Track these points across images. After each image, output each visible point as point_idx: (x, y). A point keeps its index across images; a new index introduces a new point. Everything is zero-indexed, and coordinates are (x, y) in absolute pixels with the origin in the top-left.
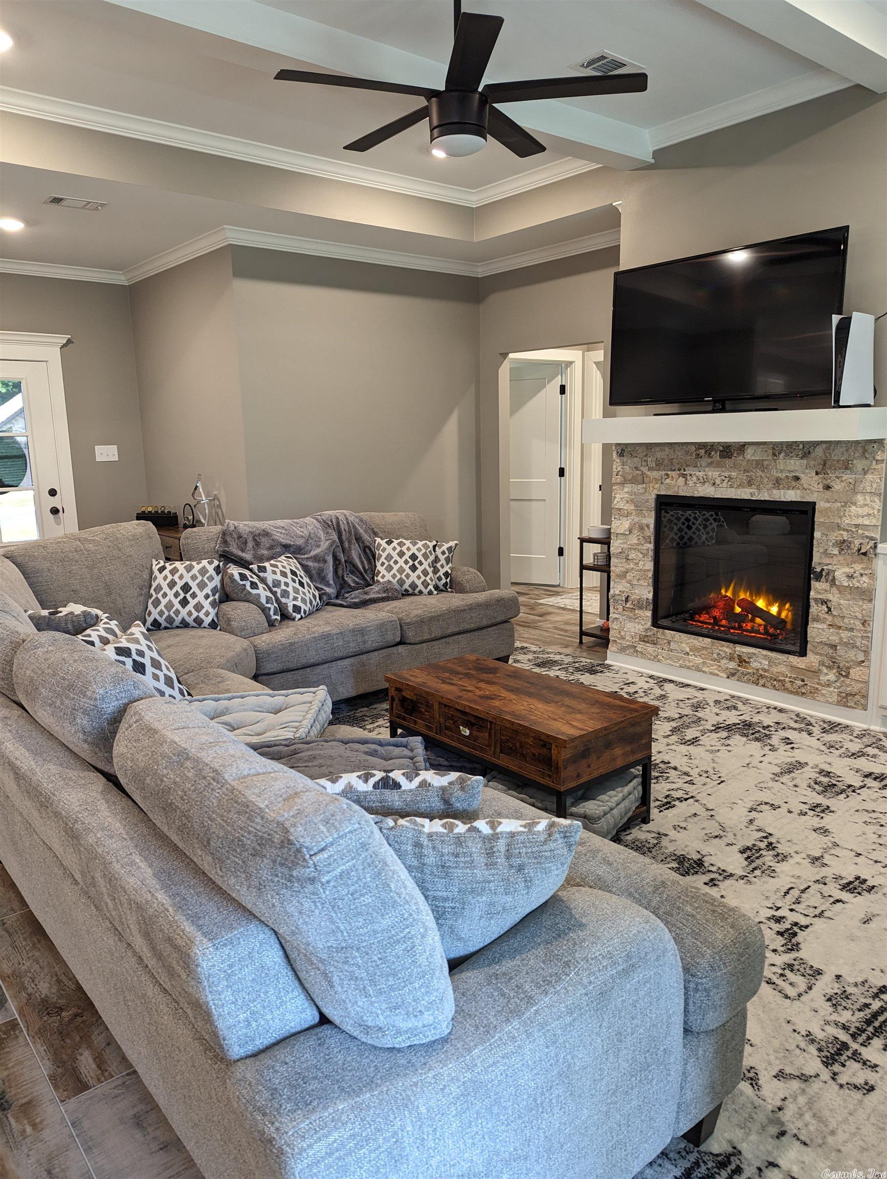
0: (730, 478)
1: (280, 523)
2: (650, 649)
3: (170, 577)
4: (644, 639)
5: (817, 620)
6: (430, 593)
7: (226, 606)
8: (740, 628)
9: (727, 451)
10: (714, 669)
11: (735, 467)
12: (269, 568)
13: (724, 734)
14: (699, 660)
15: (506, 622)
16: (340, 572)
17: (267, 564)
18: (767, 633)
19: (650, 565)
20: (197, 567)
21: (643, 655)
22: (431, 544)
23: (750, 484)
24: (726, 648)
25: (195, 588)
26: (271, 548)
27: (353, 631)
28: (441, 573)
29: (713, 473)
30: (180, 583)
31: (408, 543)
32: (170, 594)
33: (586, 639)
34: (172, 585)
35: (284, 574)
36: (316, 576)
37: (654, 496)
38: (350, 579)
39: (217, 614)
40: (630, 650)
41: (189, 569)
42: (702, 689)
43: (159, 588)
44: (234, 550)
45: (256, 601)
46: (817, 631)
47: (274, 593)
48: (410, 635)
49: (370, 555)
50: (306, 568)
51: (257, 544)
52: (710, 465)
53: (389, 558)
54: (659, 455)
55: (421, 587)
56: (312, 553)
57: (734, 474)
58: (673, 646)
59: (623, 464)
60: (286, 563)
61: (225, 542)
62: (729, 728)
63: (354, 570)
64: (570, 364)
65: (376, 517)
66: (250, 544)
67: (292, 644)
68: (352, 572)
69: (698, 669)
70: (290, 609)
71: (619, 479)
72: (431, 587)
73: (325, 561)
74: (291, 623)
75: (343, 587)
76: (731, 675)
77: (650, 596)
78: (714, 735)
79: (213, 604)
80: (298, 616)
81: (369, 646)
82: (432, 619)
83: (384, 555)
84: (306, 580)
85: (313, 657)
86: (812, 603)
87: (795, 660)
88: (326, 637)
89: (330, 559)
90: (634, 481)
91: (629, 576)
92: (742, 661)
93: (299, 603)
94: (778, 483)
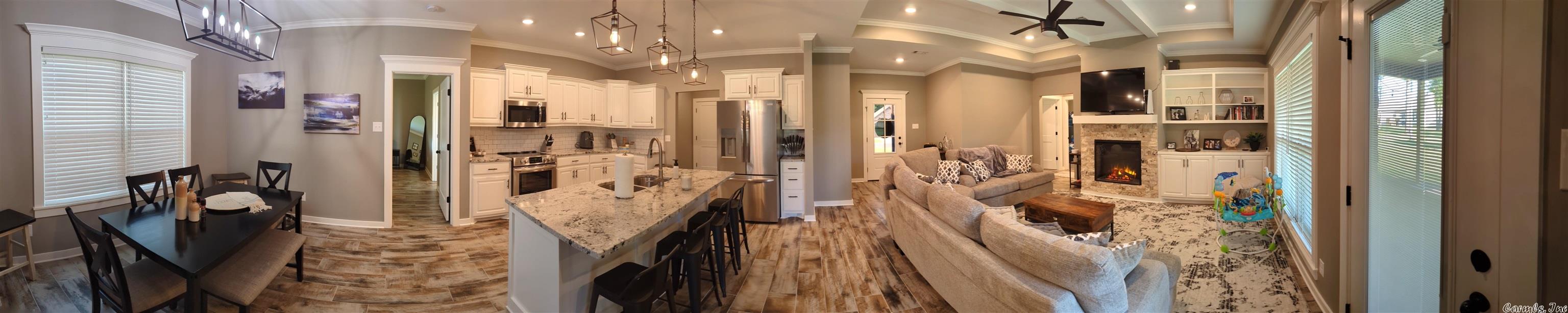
0: (1117, 134)
1: (975, 148)
2: (1094, 187)
3: (944, 166)
4: (1092, 185)
5: (1143, 174)
6: (1026, 173)
7: (962, 176)
8: (1122, 179)
9: (1116, 126)
10: (1114, 192)
11: (1118, 131)
12: (975, 164)
13: (1124, 211)
14: (1110, 190)
15: (1050, 182)
16: (995, 165)
17: (974, 162)
18: (1129, 179)
19: (1093, 161)
20: (953, 163)
21: (1092, 190)
22: (1025, 156)
23: (1123, 136)
24: (1118, 185)
25: (952, 170)
26: (974, 157)
27: (1005, 186)
28: (1028, 166)
29: (1112, 133)
30: (948, 168)
31: (1017, 156)
32: (945, 171)
33: (1072, 186)
34: (945, 168)
35: (980, 166)
36: (989, 167)
37: (1094, 140)
38: (999, 168)
39: (959, 179)
40: (1088, 188)
41: (951, 163)
42: (1111, 198)
43: (941, 169)
44: (963, 157)
45: (971, 175)
46: (1143, 177)
47: (977, 172)
48: (1022, 187)
49: (1005, 160)
50: (985, 164)
51: (970, 156)
52: (1111, 130)
53: (1011, 161)
54: (1095, 127)
55: (1023, 171)
56: (987, 159)
57: (1118, 133)
58: (1102, 186)
59: (1084, 130)
60: (980, 162)
61: (960, 155)
62: (1124, 209)
63: (1000, 165)
64: (1058, 100)
65: (1005, 147)
66: (968, 156)
67: (986, 190)
68: (999, 166)
69: (1110, 193)
70: (982, 178)
71: (1083, 135)
72: (1026, 171)
73: (991, 162)
74: (983, 183)
75: (996, 170)
76: (1120, 193)
77: (1094, 171)
78: (1121, 212)
79: (958, 175)
80: (985, 180)
81: (1010, 191)
82: (1028, 181)
83: (1010, 160)
84: (986, 168)
85: (992, 195)
86: (1142, 170)
87: (1138, 186)
88: (996, 188)
89: (992, 161)
90: (1087, 135)
91: (1087, 165)
92: (1123, 189)
93: (985, 176)
94: (1130, 135)
